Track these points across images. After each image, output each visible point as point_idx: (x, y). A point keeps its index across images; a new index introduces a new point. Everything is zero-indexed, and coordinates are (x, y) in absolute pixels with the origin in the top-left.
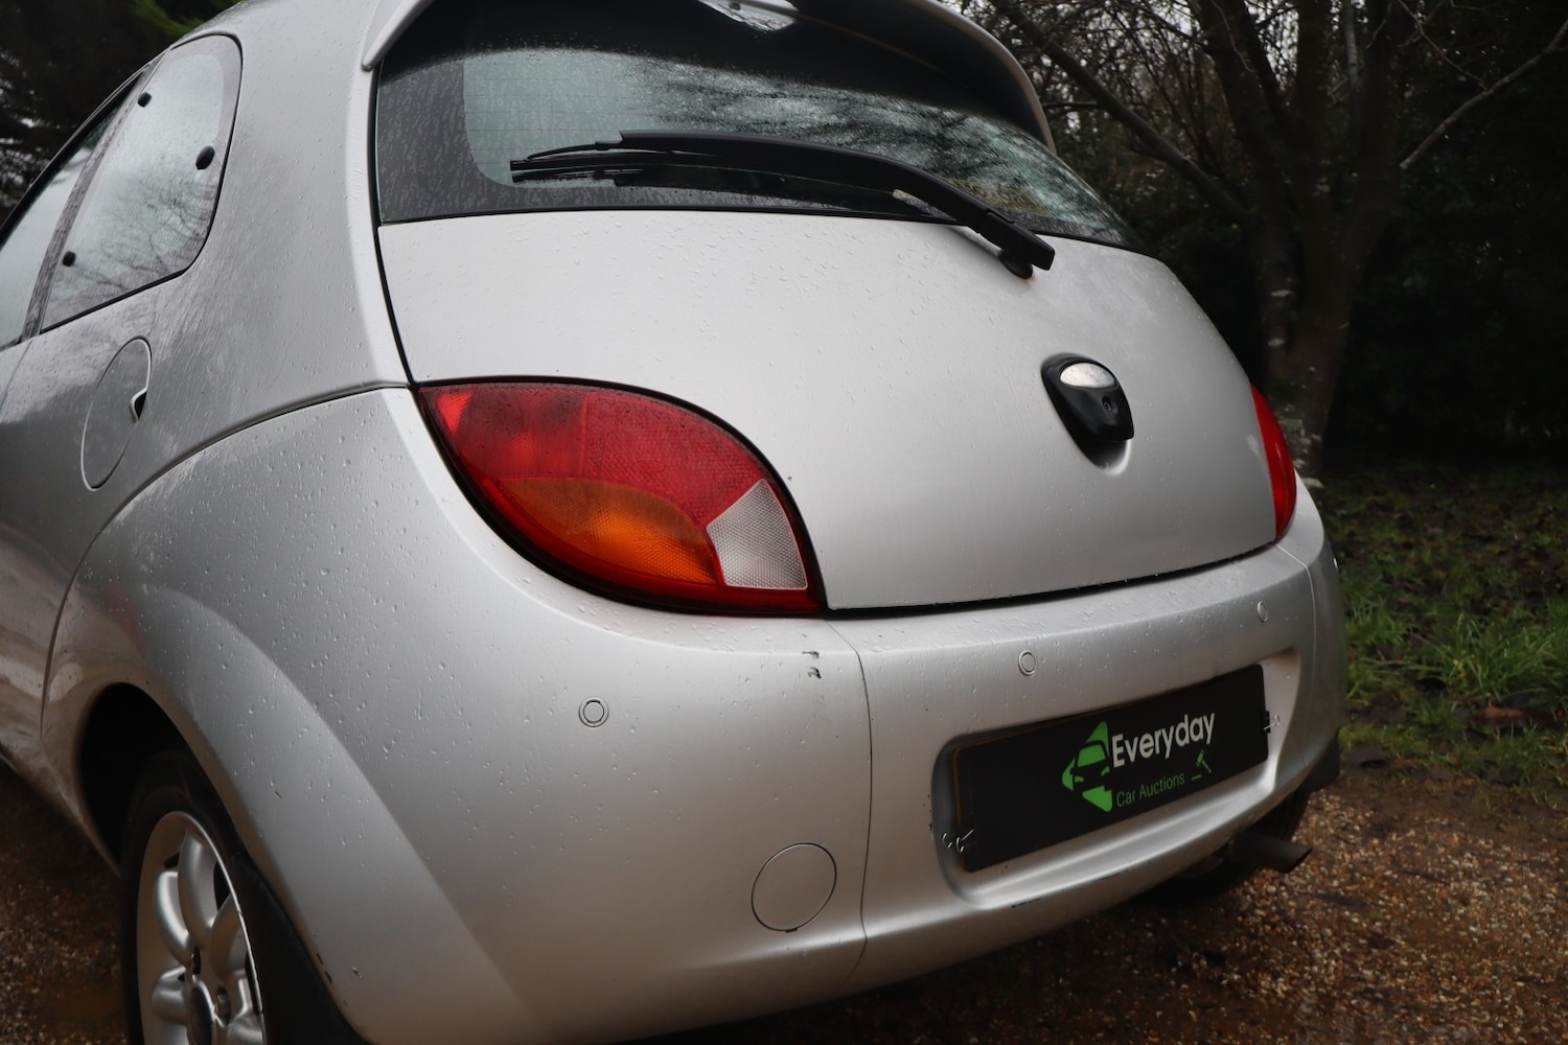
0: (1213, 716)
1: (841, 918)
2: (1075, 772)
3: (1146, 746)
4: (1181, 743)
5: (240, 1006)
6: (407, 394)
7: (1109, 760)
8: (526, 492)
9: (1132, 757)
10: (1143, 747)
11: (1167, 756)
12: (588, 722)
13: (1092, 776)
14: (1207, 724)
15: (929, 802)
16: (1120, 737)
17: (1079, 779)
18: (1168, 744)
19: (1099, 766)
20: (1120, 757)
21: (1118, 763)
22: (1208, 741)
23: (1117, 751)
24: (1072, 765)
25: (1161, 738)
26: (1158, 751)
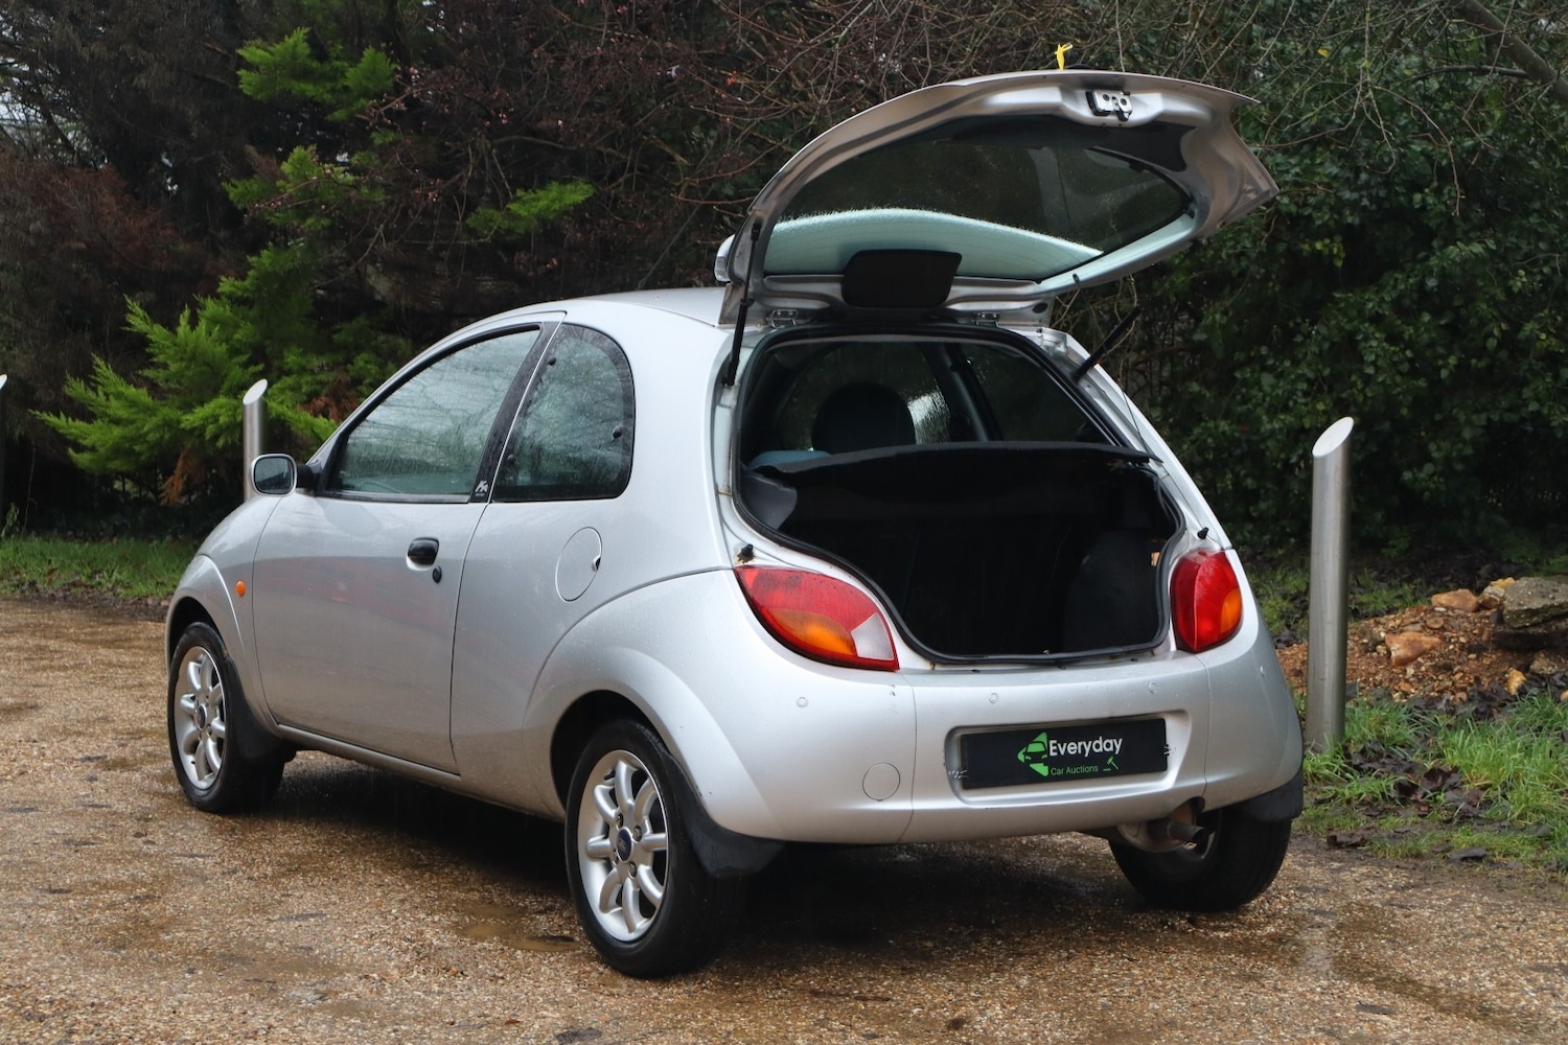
0: (1121, 740)
1: (903, 798)
2: (1026, 754)
3: (1073, 748)
4: (1096, 751)
5: (646, 830)
6: (732, 572)
7: (1048, 751)
8: (779, 615)
9: (1062, 752)
10: (1069, 749)
11: (1086, 755)
12: (800, 706)
13: (1036, 758)
14: (1117, 745)
15: (943, 754)
16: (1055, 742)
17: (1027, 757)
18: (1087, 750)
19: (1042, 753)
20: (1054, 751)
21: (1052, 754)
22: (1117, 753)
23: (1052, 748)
24: (1024, 750)
25: (1082, 746)
26: (1080, 752)
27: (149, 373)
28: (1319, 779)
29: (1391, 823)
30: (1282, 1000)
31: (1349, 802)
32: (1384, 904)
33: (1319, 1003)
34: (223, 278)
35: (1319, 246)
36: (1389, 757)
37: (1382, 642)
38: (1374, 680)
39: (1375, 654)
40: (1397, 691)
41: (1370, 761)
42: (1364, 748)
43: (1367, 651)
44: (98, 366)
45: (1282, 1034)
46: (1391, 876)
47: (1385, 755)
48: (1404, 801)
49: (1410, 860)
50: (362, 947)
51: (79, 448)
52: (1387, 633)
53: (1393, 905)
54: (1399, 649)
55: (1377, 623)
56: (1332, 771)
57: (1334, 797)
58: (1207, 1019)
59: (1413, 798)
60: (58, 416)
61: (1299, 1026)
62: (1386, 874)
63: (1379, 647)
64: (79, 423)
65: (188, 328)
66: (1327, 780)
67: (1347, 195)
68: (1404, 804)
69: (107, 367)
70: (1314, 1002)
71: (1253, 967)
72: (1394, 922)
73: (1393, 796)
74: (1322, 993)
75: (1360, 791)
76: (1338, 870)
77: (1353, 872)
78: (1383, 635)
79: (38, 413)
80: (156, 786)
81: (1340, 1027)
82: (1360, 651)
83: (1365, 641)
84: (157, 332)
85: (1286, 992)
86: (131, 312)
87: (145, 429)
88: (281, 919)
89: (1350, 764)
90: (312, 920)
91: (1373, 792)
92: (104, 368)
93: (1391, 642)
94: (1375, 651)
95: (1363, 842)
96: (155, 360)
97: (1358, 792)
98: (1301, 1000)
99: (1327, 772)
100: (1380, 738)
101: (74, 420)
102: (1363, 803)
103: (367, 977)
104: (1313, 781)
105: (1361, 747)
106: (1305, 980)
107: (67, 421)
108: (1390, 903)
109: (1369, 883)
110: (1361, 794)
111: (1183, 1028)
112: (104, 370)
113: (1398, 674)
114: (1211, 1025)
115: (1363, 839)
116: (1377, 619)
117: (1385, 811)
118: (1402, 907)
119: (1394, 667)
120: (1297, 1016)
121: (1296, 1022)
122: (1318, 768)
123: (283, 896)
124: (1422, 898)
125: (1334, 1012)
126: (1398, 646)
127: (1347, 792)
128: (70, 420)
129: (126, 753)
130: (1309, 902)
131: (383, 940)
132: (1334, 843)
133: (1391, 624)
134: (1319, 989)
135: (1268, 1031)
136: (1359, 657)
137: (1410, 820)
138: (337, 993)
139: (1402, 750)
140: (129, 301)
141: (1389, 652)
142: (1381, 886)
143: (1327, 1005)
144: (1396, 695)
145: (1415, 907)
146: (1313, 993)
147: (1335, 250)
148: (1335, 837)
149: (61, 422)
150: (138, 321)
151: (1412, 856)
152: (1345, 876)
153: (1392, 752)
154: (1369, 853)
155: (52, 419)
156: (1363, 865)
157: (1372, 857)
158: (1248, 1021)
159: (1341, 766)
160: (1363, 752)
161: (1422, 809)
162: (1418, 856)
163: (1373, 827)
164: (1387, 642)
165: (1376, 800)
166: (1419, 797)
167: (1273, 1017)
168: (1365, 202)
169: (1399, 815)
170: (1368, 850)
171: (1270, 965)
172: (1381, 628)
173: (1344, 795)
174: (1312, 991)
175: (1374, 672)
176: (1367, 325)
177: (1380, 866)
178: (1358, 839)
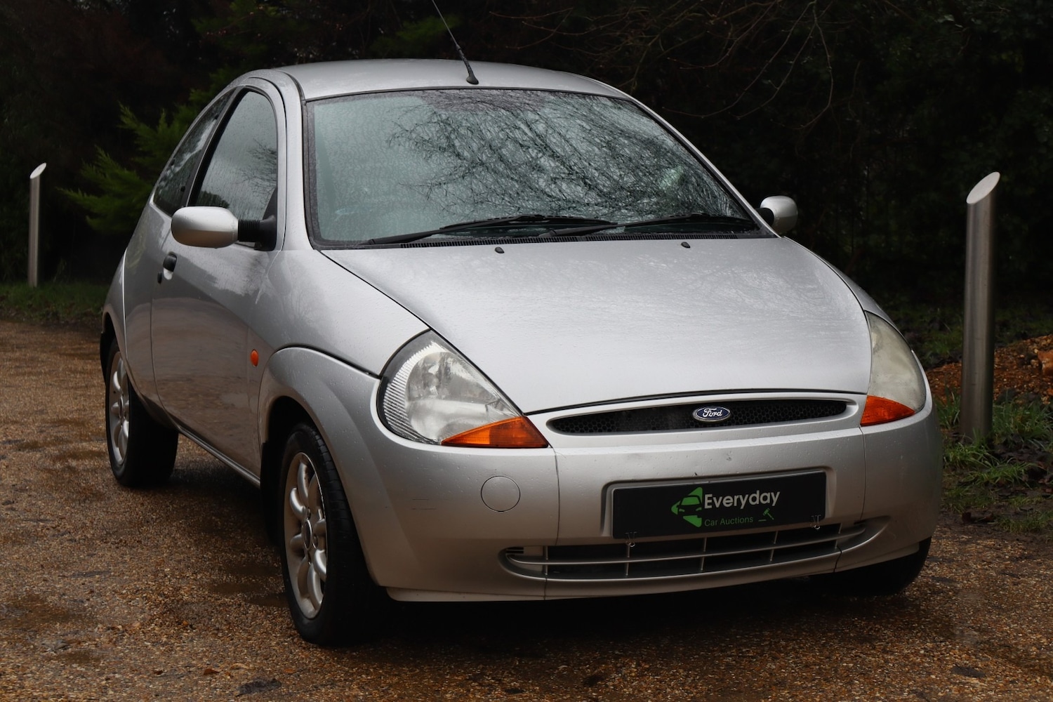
27: (137, 159)
28: (966, 466)
29: (1017, 502)
30: (887, 661)
31: (987, 484)
32: (998, 573)
33: (919, 664)
34: (193, 91)
35: (1004, 56)
36: (1026, 447)
37: (1035, 357)
38: (1028, 386)
39: (1029, 366)
40: (1045, 395)
41: (1011, 451)
42: (1007, 440)
43: (1023, 364)
44: (101, 155)
45: (878, 695)
46: (1009, 548)
47: (1023, 446)
48: (1033, 485)
49: (1030, 534)
50: (125, 601)
51: (93, 215)
52: (1039, 350)
53: (1005, 574)
54: (1048, 362)
55: (1033, 342)
56: (976, 459)
57: (975, 481)
58: (814, 680)
59: (1040, 482)
60: (77, 191)
61: (895, 687)
62: (1006, 546)
63: (1033, 361)
64: (92, 197)
65: (165, 125)
66: (973, 466)
67: (1027, 16)
68: (1032, 486)
69: (106, 155)
70: (915, 664)
71: (871, 629)
72: (1004, 590)
73: (1023, 479)
74: (925, 655)
75: (996, 475)
76: (966, 543)
77: (978, 544)
78: (1036, 351)
79: (62, 189)
80: (48, 463)
81: (931, 689)
82: (1018, 364)
83: (1022, 356)
84: (143, 129)
85: (892, 653)
86: (123, 114)
87: (134, 201)
88: (74, 575)
89: (993, 454)
90: (97, 576)
91: (1007, 477)
92: (105, 155)
93: (1042, 357)
94: (1030, 363)
95: (992, 519)
96: (141, 149)
97: (994, 476)
98: (903, 662)
99: (972, 459)
100: (1021, 432)
101: (88, 194)
102: (999, 485)
103: (113, 628)
104: (961, 467)
105: (1003, 439)
106: (914, 642)
107: (83, 195)
108: (1003, 572)
109: (989, 555)
110: (997, 478)
111: (791, 687)
112: (104, 156)
113: (1047, 382)
114: (816, 686)
115: (992, 516)
116: (1033, 339)
117: (1016, 493)
118: (1012, 575)
119: (1044, 377)
120: (896, 677)
121: (893, 683)
122: (965, 456)
123: (88, 555)
124: (1032, 568)
125: (929, 674)
126: (1047, 359)
127: (985, 476)
128: (85, 194)
129: (40, 439)
130: (935, 571)
131: (144, 595)
132: (968, 519)
133: (1044, 343)
134: (922, 652)
135: (865, 692)
136: (1016, 369)
137: (1035, 500)
138: (79, 643)
139: (1038, 442)
140: (122, 106)
141: (1040, 365)
142: (999, 557)
143: (925, 667)
144: (1044, 399)
145: (1023, 576)
146: (917, 655)
147: (1017, 59)
148: (970, 514)
149: (78, 196)
150: (128, 120)
151: (1031, 531)
152: (972, 548)
153: (1031, 444)
154: (996, 528)
155: (72, 194)
156: (989, 538)
157: (998, 531)
158: (851, 683)
159: (984, 455)
160: (1006, 443)
161: (1047, 490)
162: (1037, 530)
163: (1003, 506)
164: (1040, 357)
165: (1009, 483)
166: (1046, 480)
167: (874, 678)
168: (1040, 22)
169: (1026, 495)
170: (995, 525)
171: (886, 628)
172: (1035, 346)
173: (983, 479)
174: (916, 653)
175: (1028, 380)
176: (1042, 115)
177: (1003, 539)
178: (989, 515)
